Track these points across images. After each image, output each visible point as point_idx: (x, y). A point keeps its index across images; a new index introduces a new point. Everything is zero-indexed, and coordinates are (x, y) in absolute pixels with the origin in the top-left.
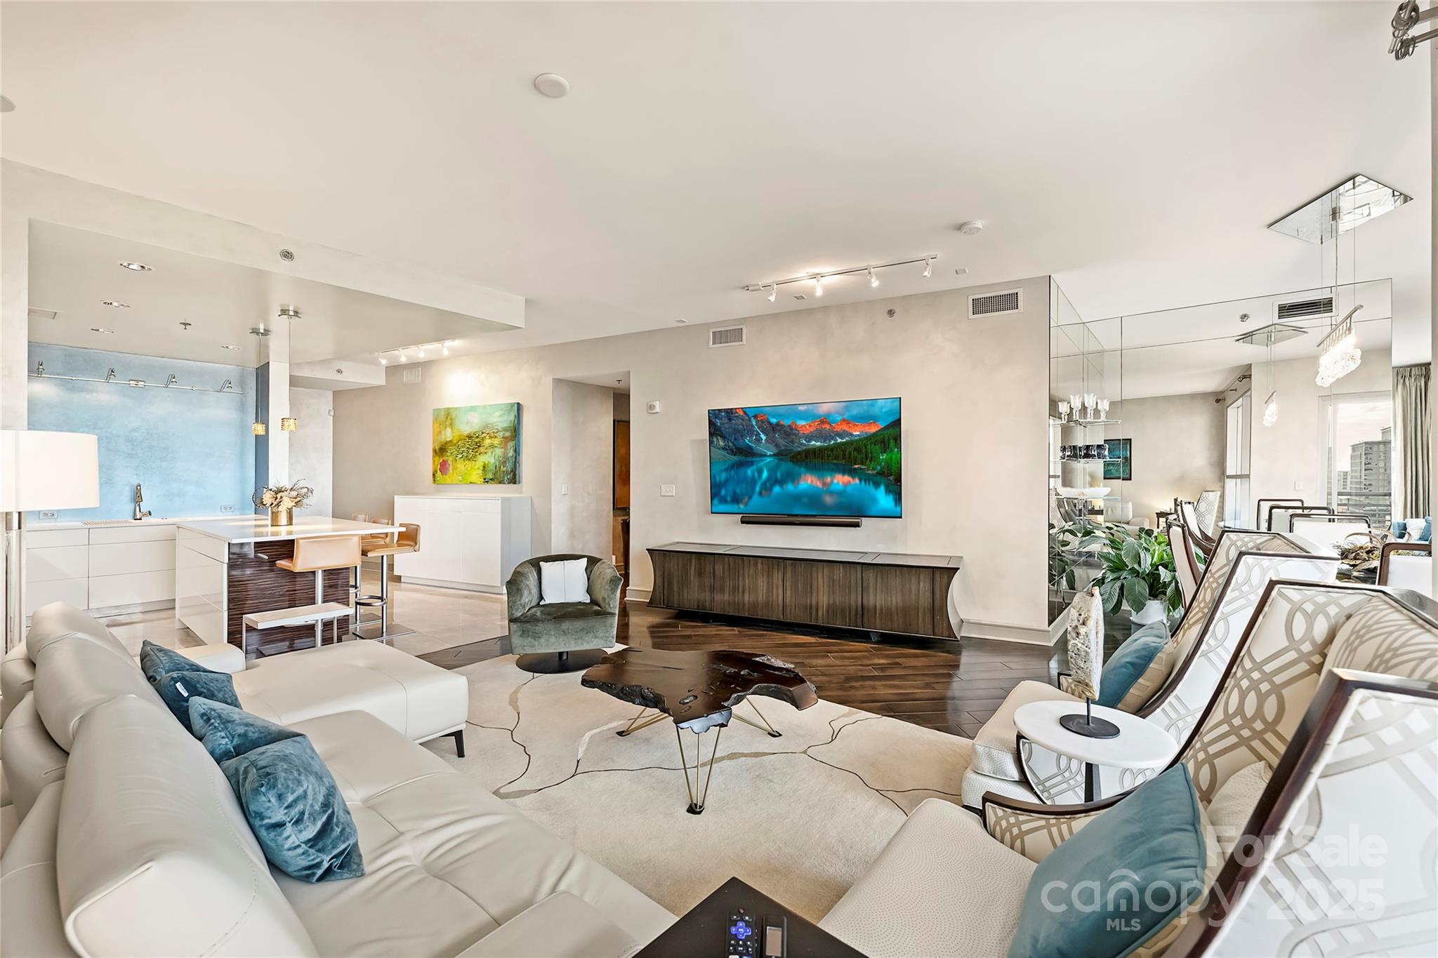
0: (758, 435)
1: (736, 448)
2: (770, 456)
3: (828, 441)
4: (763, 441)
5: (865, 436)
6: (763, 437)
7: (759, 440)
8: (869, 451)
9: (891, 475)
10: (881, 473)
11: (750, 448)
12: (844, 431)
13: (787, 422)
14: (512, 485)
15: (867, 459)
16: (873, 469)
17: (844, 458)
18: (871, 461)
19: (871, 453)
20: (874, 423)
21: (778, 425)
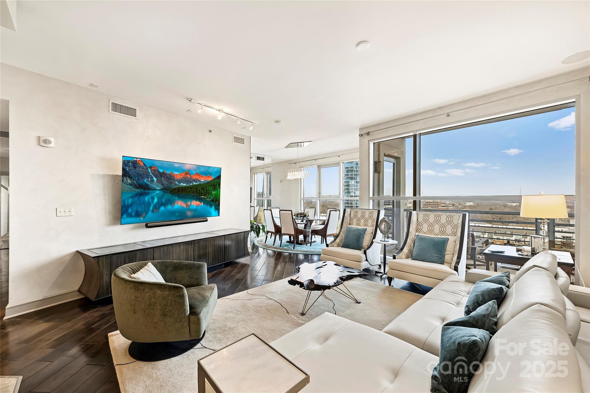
0: (152, 178)
1: (138, 184)
2: (159, 190)
3: (189, 184)
4: (155, 182)
5: (206, 182)
6: (155, 179)
7: (152, 181)
8: (208, 189)
9: (217, 201)
10: (213, 200)
11: (147, 185)
12: (197, 179)
13: (168, 172)
15: (207, 193)
16: (210, 198)
17: (197, 192)
18: (208, 194)
19: (209, 191)
20: (210, 176)
21: (163, 173)
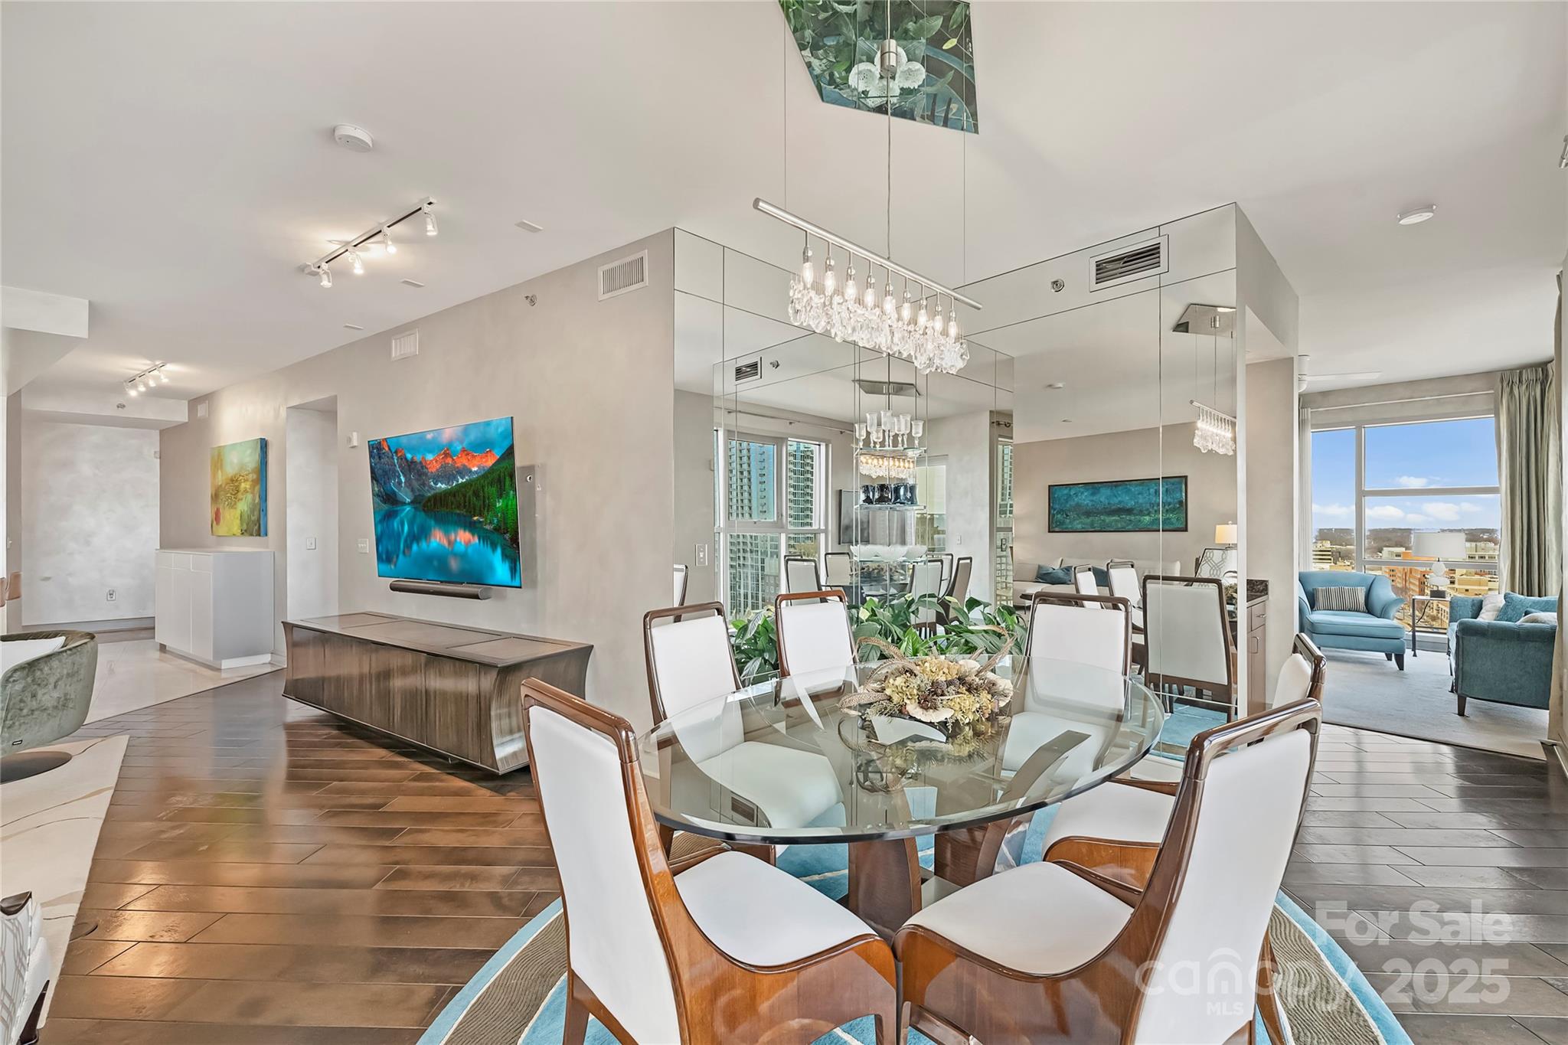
0: (399, 477)
1: (386, 494)
2: (409, 504)
3: (451, 483)
4: (403, 485)
5: (483, 472)
6: (403, 479)
8: (486, 495)
9: (507, 532)
10: (497, 530)
11: (394, 493)
12: (464, 465)
13: (419, 458)
14: (258, 538)
15: (484, 509)
16: (490, 523)
17: (465, 506)
18: (488, 511)
19: (488, 498)
20: (490, 451)
21: (413, 462)
